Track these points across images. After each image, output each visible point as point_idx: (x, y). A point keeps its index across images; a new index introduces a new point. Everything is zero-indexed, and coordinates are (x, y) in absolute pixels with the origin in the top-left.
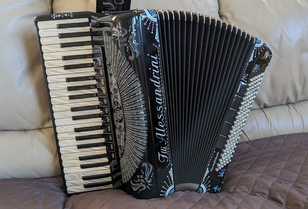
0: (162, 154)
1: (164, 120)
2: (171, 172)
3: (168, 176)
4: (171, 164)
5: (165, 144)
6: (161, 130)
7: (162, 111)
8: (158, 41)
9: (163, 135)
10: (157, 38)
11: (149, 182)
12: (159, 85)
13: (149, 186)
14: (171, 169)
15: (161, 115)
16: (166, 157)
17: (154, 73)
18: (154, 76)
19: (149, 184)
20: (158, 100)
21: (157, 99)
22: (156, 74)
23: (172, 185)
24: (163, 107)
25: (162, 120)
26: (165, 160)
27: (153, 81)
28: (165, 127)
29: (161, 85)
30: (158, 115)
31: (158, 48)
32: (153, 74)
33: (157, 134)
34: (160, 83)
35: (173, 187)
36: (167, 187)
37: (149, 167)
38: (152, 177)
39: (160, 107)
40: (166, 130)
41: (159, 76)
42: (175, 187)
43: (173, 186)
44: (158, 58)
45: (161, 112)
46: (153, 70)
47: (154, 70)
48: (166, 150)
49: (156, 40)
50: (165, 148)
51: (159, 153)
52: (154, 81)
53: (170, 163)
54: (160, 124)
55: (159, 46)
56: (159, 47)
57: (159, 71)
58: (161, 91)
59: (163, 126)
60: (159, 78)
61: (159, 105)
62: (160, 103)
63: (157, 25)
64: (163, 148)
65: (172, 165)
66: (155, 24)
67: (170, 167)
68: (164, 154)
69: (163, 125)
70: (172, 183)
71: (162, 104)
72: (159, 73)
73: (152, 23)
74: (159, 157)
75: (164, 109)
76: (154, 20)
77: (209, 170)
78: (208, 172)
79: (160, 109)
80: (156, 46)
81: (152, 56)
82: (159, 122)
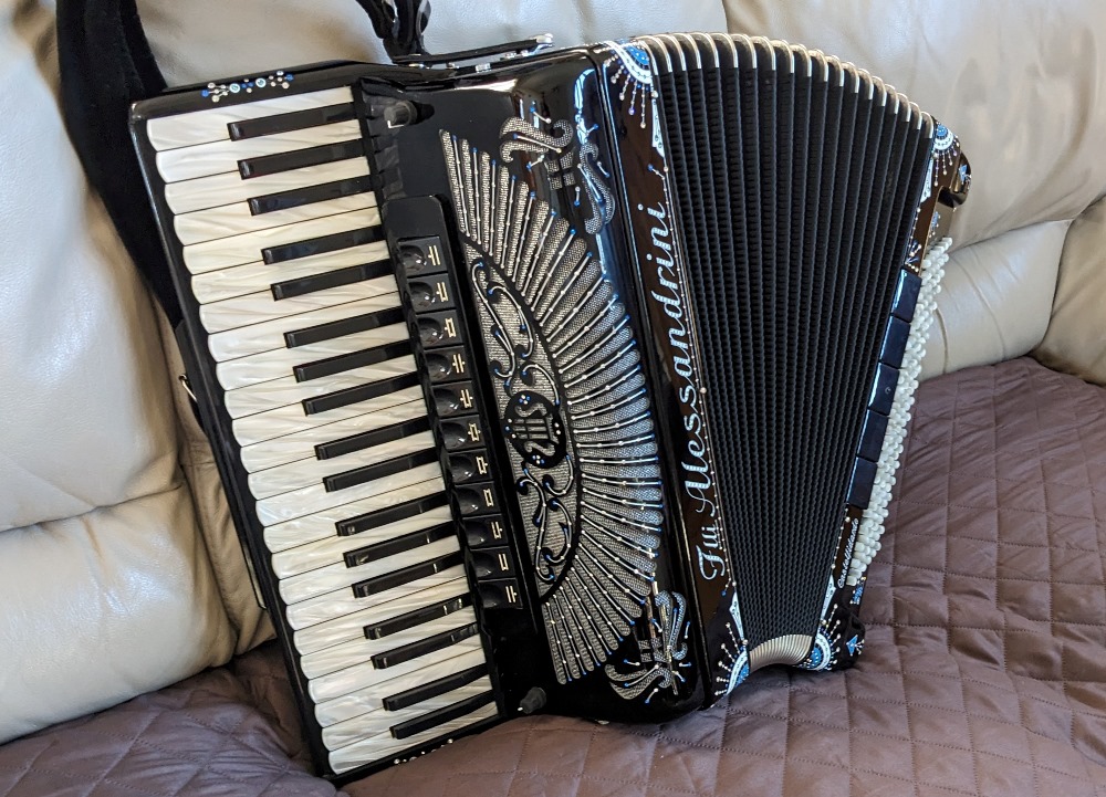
0: (706, 551)
1: (702, 433)
2: (735, 609)
3: (728, 625)
4: (732, 581)
5: (712, 515)
6: (698, 469)
7: (694, 401)
8: (661, 151)
9: (704, 486)
10: (657, 143)
11: (679, 656)
12: (677, 311)
13: (680, 670)
14: (735, 599)
15: (692, 417)
16: (718, 559)
17: (660, 270)
18: (664, 282)
19: (681, 665)
20: (679, 366)
21: (677, 360)
22: (666, 273)
23: (741, 652)
24: (696, 387)
25: (697, 432)
26: (716, 571)
27: (661, 298)
28: (705, 456)
29: (683, 310)
30: (685, 419)
31: (662, 177)
32: (659, 273)
33: (689, 484)
34: (678, 302)
35: (746, 659)
36: (729, 663)
37: (676, 605)
38: (686, 637)
39: (687, 390)
40: (709, 465)
41: (675, 280)
42: (748, 656)
43: (743, 656)
44: (668, 213)
45: (692, 405)
46: (657, 259)
47: (660, 261)
49: (655, 149)
50: (713, 529)
51: (699, 549)
52: (664, 300)
53: (730, 579)
54: (693, 448)
55: (666, 169)
56: (664, 174)
57: (674, 260)
58: (684, 331)
59: (702, 453)
60: (674, 285)
61: (684, 382)
62: (686, 374)
63: (655, 94)
64: (709, 529)
65: (734, 584)
66: (649, 94)
67: (731, 590)
68: (715, 552)
69: (701, 449)
70: (740, 644)
71: (693, 377)
72: (674, 268)
73: (639, 91)
74: (701, 564)
75: (698, 393)
76: (645, 77)
77: (836, 585)
78: (831, 589)
79: (687, 394)
80: (657, 173)
81: (652, 212)
82: (691, 442)
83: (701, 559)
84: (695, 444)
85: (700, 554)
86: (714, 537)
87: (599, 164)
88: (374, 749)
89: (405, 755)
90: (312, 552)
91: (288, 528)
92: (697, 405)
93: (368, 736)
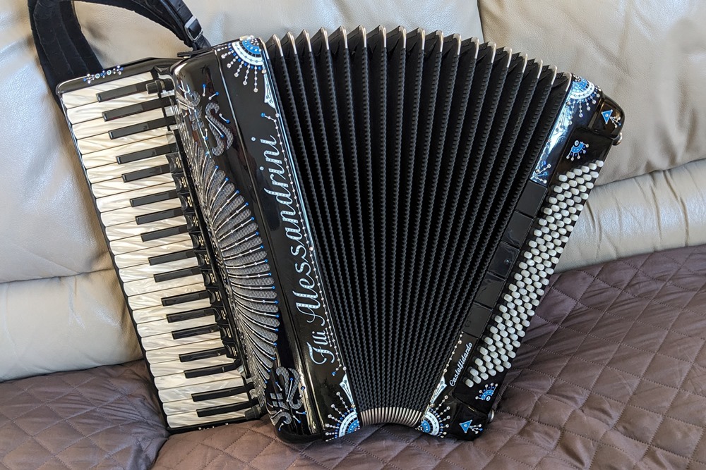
0: (317, 346)
1: (312, 274)
2: (345, 384)
3: (338, 394)
4: (342, 367)
5: (322, 325)
6: (308, 296)
7: (305, 255)
8: (273, 105)
9: (314, 307)
10: (268, 100)
12: (288, 201)
13: (297, 415)
14: (345, 378)
15: (303, 264)
16: (328, 352)
17: (272, 176)
18: (274, 183)
19: (297, 412)
20: (290, 233)
21: (288, 230)
22: (277, 177)
23: (351, 412)
24: (306, 246)
25: (307, 274)
26: (325, 359)
27: (273, 193)
28: (316, 288)
29: (294, 200)
30: (296, 265)
31: (275, 121)
32: (271, 178)
33: (299, 305)
34: (290, 195)
35: (356, 416)
36: (339, 417)
37: (292, 376)
39: (298, 248)
40: (319, 294)
41: (286, 181)
42: (359, 416)
43: (354, 415)
44: (278, 142)
45: (303, 257)
46: (270, 169)
48: (326, 338)
49: (267, 103)
50: (323, 334)
51: (309, 345)
52: (277, 194)
53: (340, 365)
54: (303, 283)
55: (277, 115)
56: (276, 119)
57: (286, 169)
58: (295, 213)
59: (312, 287)
60: (286, 185)
61: (295, 244)
62: (297, 239)
63: (264, 71)
64: (318, 333)
65: (345, 368)
66: (260, 71)
67: (341, 373)
68: (323, 347)
69: (311, 284)
70: (350, 408)
71: (303, 240)
72: (285, 174)
73: (252, 70)
74: (311, 354)
75: (308, 250)
76: (259, 61)
77: (447, 382)
78: (442, 385)
79: (297, 250)
80: (269, 118)
81: (263, 141)
82: (302, 280)
83: (311, 351)
84: (306, 281)
85: (310, 348)
86: (325, 339)
87: (220, 115)
88: (189, 419)
89: (205, 426)
90: (149, 312)
91: (139, 298)
92: (307, 257)
93: (185, 412)
